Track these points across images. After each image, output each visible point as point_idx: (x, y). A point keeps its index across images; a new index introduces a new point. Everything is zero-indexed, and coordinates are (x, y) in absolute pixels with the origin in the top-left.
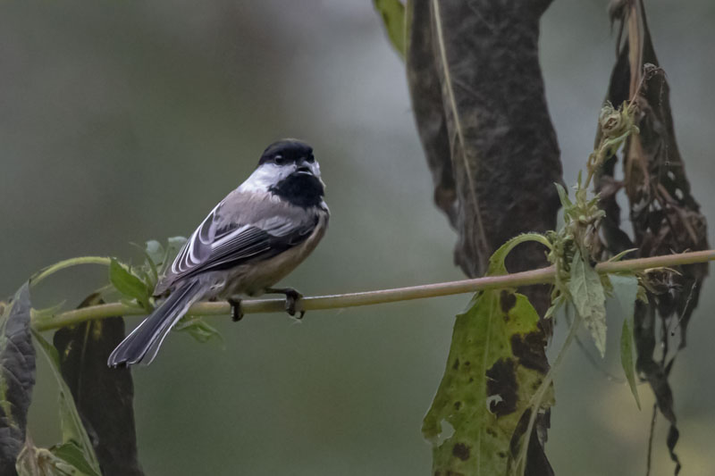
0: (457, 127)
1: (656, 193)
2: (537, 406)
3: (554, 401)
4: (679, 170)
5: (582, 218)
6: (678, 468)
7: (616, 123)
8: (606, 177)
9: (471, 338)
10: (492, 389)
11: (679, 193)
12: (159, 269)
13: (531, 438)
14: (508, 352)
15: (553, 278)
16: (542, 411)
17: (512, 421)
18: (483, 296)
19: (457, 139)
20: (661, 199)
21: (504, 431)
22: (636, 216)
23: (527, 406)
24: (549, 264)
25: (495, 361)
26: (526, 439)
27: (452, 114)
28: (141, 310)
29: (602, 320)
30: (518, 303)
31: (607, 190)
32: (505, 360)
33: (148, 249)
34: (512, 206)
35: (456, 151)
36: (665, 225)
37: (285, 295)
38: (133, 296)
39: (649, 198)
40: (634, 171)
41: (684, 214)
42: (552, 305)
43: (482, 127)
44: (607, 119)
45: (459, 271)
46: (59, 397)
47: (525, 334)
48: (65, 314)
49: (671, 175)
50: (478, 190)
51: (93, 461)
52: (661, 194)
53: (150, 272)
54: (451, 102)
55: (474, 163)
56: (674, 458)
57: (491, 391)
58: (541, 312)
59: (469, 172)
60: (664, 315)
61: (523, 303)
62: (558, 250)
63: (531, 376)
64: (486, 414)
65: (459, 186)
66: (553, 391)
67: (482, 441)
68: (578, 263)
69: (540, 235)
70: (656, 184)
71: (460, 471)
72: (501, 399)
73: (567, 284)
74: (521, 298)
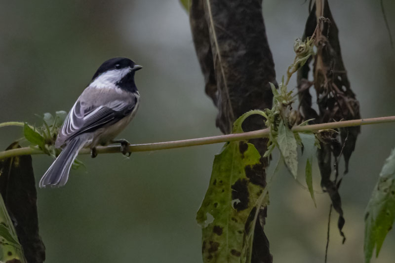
0: (217, 51)
1: (331, 89)
2: (259, 205)
3: (269, 202)
4: (344, 76)
5: (284, 102)
6: (344, 240)
7: (301, 49)
8: (303, 79)
9: (223, 168)
11: (344, 88)
12: (51, 129)
13: (256, 223)
14: (243, 175)
15: (268, 135)
16: (263, 208)
17: (246, 213)
18: (229, 144)
19: (217, 57)
20: (334, 92)
21: (241, 219)
22: (320, 101)
23: (254, 206)
24: (266, 127)
25: (236, 180)
26: (253, 224)
27: (214, 43)
28: (41, 151)
29: (295, 159)
30: (249, 148)
31: (304, 86)
32: (242, 179)
33: (45, 118)
34: (248, 94)
35: (217, 64)
36: (336, 106)
37: (120, 144)
38: (36, 143)
39: (327, 91)
40: (319, 76)
41: (347, 100)
42: (267, 150)
43: (231, 51)
44: (298, 47)
45: (218, 130)
47: (253, 165)
49: (340, 78)
50: (229, 86)
51: (14, 235)
52: (334, 89)
53: (46, 130)
54: (214, 37)
55: (227, 71)
56: (342, 234)
57: (234, 197)
58: (262, 153)
59: (224, 75)
60: (336, 155)
61: (251, 148)
62: (271, 120)
63: (256, 188)
64: (231, 209)
65: (218, 83)
66: (269, 197)
67: (229, 224)
68: (282, 127)
69: (261, 111)
70: (331, 83)
71: (217, 241)
72: (239, 201)
73: (276, 138)
74: (250, 145)
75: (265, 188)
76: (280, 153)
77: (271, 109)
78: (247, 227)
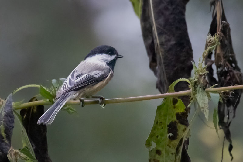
0: (157, 41)
1: (226, 65)
2: (185, 137)
3: (190, 135)
4: (233, 57)
5: (201, 73)
6: (232, 158)
7: (212, 41)
8: (209, 59)
9: (162, 114)
11: (234, 65)
12: (56, 89)
13: (183, 148)
14: (175, 119)
15: (191, 94)
16: (186, 139)
17: (176, 142)
18: (166, 99)
19: (158, 45)
20: (227, 67)
21: (173, 146)
22: (219, 73)
23: (181, 137)
24: (189, 89)
25: (170, 122)
26: (181, 148)
27: (156, 37)
28: (50, 103)
29: (207, 108)
30: (178, 102)
31: (209, 64)
32: (174, 121)
34: (176, 68)
35: (157, 49)
36: (228, 76)
38: (47, 98)
39: (223, 67)
40: (218, 57)
41: (235, 72)
42: (190, 103)
43: (166, 41)
44: (209, 40)
45: (157, 90)
46: (22, 132)
47: (181, 113)
48: (24, 104)
49: (231, 59)
50: (164, 63)
51: (33, 155)
52: (227, 65)
54: (156, 33)
55: (163, 54)
56: (231, 155)
57: (169, 132)
58: (186, 105)
59: (161, 57)
60: (228, 106)
61: (180, 102)
62: (192, 84)
63: (182, 127)
64: (167, 140)
65: (158, 62)
66: (190, 132)
67: (166, 149)
68: (199, 89)
69: (186, 79)
70: (226, 62)
71: (158, 159)
72: (172, 135)
73: (195, 96)
74: (179, 100)
75: (188, 127)
78: (177, 150)
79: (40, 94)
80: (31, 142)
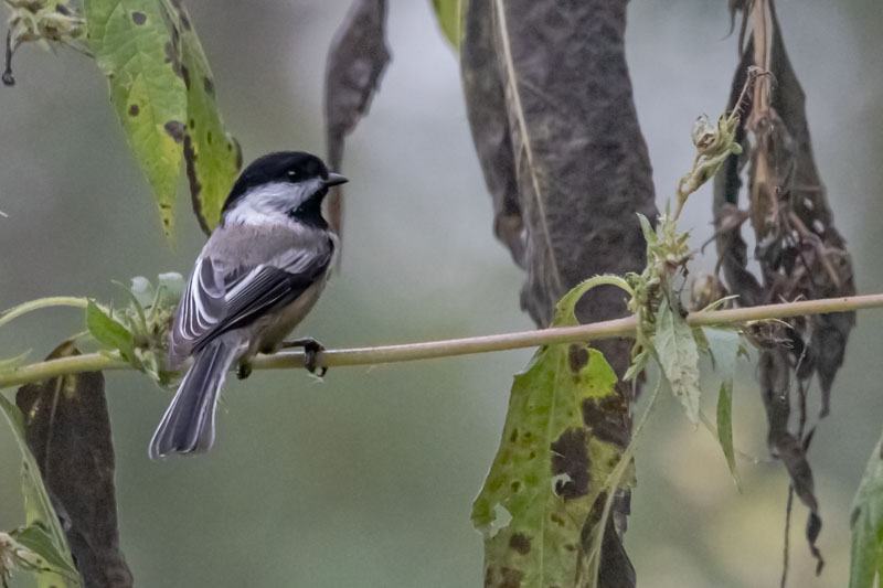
0: (523, 138)
2: (614, 489)
3: (634, 481)
4: (817, 196)
5: (671, 257)
6: (821, 566)
7: (713, 140)
8: (728, 206)
9: (531, 403)
10: (559, 467)
11: (819, 226)
12: (147, 314)
13: (606, 528)
14: (578, 421)
15: (634, 331)
16: (621, 495)
17: (583, 505)
18: (547, 351)
19: (524, 154)
21: (573, 519)
22: (762, 253)
23: (602, 489)
24: (630, 314)
25: (562, 431)
26: (600, 530)
27: (517, 123)
28: (125, 364)
29: (694, 385)
30: (591, 360)
31: (728, 221)
32: (574, 430)
33: (133, 288)
34: (592, 235)
35: (522, 168)
36: (800, 265)
37: (303, 348)
38: (114, 345)
40: (761, 197)
41: (824, 249)
42: (632, 364)
43: (554, 138)
44: (702, 135)
45: (526, 317)
46: (23, 468)
47: (600, 399)
48: (31, 366)
49: (809, 203)
50: (550, 217)
51: (63, 549)
52: (795, 228)
53: (136, 317)
54: (517, 108)
55: (545, 184)
56: (816, 552)
57: (558, 469)
58: (620, 372)
59: (538, 194)
60: (802, 375)
61: (596, 361)
62: (640, 297)
63: (607, 450)
64: (552, 497)
65: (526, 212)
66: (634, 469)
67: (546, 530)
68: (665, 314)
69: (618, 278)
70: (788, 214)
71: (518, 568)
72: (569, 479)
73: (652, 338)
74: (595, 353)
75: (627, 451)
76: (660, 373)
77: (640, 273)
78: (586, 536)
79: (88, 331)
80: (55, 505)
